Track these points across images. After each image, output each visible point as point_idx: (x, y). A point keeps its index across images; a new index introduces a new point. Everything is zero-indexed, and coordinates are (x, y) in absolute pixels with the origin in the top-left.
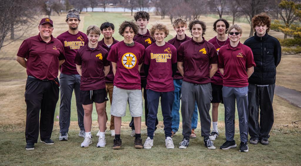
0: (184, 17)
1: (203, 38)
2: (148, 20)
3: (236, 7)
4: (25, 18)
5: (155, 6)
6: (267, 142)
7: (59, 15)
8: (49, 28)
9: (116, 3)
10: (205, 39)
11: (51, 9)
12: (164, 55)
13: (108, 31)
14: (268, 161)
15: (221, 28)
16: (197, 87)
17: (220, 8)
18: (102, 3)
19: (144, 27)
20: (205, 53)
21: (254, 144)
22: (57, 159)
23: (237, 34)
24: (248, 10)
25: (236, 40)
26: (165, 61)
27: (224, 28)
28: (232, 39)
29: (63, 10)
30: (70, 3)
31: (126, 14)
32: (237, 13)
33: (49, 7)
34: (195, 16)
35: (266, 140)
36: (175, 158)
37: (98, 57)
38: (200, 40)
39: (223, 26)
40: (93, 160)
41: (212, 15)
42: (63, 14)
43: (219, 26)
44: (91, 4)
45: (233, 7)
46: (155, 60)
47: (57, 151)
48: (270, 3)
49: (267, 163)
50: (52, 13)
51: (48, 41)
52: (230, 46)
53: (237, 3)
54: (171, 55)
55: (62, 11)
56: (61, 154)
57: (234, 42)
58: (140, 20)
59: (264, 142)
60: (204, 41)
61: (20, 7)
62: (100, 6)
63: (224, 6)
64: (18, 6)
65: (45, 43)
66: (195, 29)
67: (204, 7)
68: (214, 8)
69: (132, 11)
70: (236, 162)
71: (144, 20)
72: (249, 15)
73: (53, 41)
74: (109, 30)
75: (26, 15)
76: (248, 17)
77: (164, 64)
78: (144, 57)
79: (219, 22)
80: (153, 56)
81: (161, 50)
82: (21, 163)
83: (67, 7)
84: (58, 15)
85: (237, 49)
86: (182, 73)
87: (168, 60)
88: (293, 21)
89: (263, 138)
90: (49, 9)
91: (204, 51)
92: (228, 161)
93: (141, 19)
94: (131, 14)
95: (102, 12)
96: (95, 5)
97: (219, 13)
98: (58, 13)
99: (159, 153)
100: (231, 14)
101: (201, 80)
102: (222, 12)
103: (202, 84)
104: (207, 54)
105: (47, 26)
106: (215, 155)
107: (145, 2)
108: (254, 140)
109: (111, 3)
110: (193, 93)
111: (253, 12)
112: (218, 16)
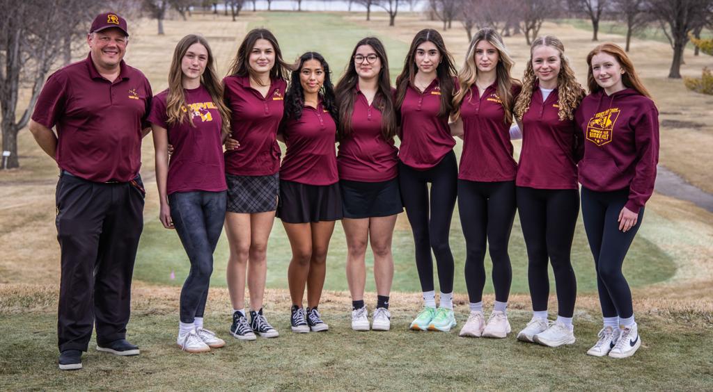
0: (502, 24)
7: (185, 19)
8: (117, 40)
11: (164, 4)
17: (594, 4)
24: (668, 7)
29: (193, 5)
31: (354, 18)
32: (638, 16)
41: (574, 20)
42: (194, 16)
50: (167, 14)
55: (192, 9)
68: (580, 4)
69: (368, 8)
72: (668, 20)
73: (127, 76)
76: (667, 25)
84: (182, 18)
90: (160, 3)
94: (365, 18)
97: (590, 14)
98: (182, 13)
100: (622, 18)
102: (599, 13)
105: (113, 36)
111: (680, 14)
112: (590, 22)
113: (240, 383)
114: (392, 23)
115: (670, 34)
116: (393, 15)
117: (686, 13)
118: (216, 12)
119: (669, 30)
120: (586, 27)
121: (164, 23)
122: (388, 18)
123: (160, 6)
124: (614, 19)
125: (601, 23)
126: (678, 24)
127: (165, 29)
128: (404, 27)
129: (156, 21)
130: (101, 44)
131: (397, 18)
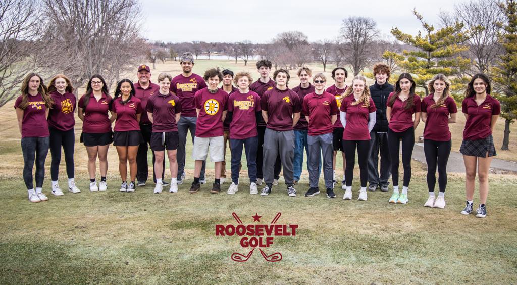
0: (289, 65)
1: (287, 86)
2: (270, 68)
3: (339, 57)
4: (131, 66)
5: (259, 54)
6: (387, 189)
7: (163, 63)
8: (146, 74)
9: (220, 51)
10: (289, 88)
11: (155, 57)
12: (246, 102)
13: (227, 78)
14: (390, 208)
15: (340, 76)
16: (280, 134)
17: (324, 57)
18: (206, 51)
19: (266, 76)
20: (289, 102)
21: (372, 191)
22: (181, 207)
23: (322, 82)
24: (352, 59)
25: (321, 88)
26: (247, 108)
27: (344, 76)
28: (317, 87)
29: (167, 57)
30: (174, 51)
31: (231, 62)
32: (340, 63)
33: (154, 55)
34: (300, 65)
35: (385, 187)
36: (300, 206)
37: (171, 104)
38: (284, 88)
39: (342, 74)
40: (217, 208)
41: (316, 64)
42: (167, 62)
43: (338, 74)
44: (196, 52)
45: (337, 56)
46: (238, 107)
47: (179, 199)
48: (372, 54)
49: (390, 210)
50: (156, 61)
51: (145, 88)
52: (315, 94)
53: (341, 52)
54: (253, 103)
55: (166, 59)
56: (183, 202)
57: (319, 90)
58: (262, 69)
59: (384, 189)
60: (287, 90)
61: (127, 55)
62: (205, 54)
63: (328, 55)
64: (126, 53)
65: (143, 89)
66: (280, 77)
67: (308, 56)
68: (318, 57)
69: (236, 58)
70: (360, 209)
71: (266, 69)
72: (352, 64)
73: (151, 87)
74: (229, 77)
75: (131, 63)
76: (352, 66)
77: (246, 111)
78: (226, 104)
79: (338, 70)
80: (236, 103)
81: (244, 97)
82: (145, 210)
83: (171, 54)
84: (162, 62)
85: (322, 97)
86: (266, 121)
87: (250, 107)
88: (394, 71)
89: (383, 185)
90: (154, 57)
91: (287, 99)
92: (352, 209)
93: (262, 67)
94: (235, 62)
95: (207, 60)
96: (199, 53)
97: (322, 61)
98: (162, 60)
99: (283, 201)
100: (334, 63)
101: (285, 127)
102: (326, 61)
103: (284, 131)
104: (290, 102)
105: (144, 72)
106: (338, 203)
107: (249, 50)
108: (372, 187)
109: (216, 51)
110: (275, 140)
111: (357, 62)
112: (322, 65)
113: (213, 205)
114: (246, 65)
115: (353, 70)
116: (246, 62)
117: (358, 62)
118: (176, 60)
119: (352, 68)
120: (321, 67)
121: (155, 64)
122: (244, 62)
123: (154, 58)
124: (331, 63)
125: (326, 65)
126: (356, 66)
127: (156, 67)
128: (251, 66)
129: (152, 63)
130: (140, 76)
131: (247, 62)
